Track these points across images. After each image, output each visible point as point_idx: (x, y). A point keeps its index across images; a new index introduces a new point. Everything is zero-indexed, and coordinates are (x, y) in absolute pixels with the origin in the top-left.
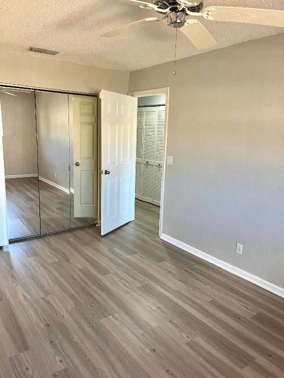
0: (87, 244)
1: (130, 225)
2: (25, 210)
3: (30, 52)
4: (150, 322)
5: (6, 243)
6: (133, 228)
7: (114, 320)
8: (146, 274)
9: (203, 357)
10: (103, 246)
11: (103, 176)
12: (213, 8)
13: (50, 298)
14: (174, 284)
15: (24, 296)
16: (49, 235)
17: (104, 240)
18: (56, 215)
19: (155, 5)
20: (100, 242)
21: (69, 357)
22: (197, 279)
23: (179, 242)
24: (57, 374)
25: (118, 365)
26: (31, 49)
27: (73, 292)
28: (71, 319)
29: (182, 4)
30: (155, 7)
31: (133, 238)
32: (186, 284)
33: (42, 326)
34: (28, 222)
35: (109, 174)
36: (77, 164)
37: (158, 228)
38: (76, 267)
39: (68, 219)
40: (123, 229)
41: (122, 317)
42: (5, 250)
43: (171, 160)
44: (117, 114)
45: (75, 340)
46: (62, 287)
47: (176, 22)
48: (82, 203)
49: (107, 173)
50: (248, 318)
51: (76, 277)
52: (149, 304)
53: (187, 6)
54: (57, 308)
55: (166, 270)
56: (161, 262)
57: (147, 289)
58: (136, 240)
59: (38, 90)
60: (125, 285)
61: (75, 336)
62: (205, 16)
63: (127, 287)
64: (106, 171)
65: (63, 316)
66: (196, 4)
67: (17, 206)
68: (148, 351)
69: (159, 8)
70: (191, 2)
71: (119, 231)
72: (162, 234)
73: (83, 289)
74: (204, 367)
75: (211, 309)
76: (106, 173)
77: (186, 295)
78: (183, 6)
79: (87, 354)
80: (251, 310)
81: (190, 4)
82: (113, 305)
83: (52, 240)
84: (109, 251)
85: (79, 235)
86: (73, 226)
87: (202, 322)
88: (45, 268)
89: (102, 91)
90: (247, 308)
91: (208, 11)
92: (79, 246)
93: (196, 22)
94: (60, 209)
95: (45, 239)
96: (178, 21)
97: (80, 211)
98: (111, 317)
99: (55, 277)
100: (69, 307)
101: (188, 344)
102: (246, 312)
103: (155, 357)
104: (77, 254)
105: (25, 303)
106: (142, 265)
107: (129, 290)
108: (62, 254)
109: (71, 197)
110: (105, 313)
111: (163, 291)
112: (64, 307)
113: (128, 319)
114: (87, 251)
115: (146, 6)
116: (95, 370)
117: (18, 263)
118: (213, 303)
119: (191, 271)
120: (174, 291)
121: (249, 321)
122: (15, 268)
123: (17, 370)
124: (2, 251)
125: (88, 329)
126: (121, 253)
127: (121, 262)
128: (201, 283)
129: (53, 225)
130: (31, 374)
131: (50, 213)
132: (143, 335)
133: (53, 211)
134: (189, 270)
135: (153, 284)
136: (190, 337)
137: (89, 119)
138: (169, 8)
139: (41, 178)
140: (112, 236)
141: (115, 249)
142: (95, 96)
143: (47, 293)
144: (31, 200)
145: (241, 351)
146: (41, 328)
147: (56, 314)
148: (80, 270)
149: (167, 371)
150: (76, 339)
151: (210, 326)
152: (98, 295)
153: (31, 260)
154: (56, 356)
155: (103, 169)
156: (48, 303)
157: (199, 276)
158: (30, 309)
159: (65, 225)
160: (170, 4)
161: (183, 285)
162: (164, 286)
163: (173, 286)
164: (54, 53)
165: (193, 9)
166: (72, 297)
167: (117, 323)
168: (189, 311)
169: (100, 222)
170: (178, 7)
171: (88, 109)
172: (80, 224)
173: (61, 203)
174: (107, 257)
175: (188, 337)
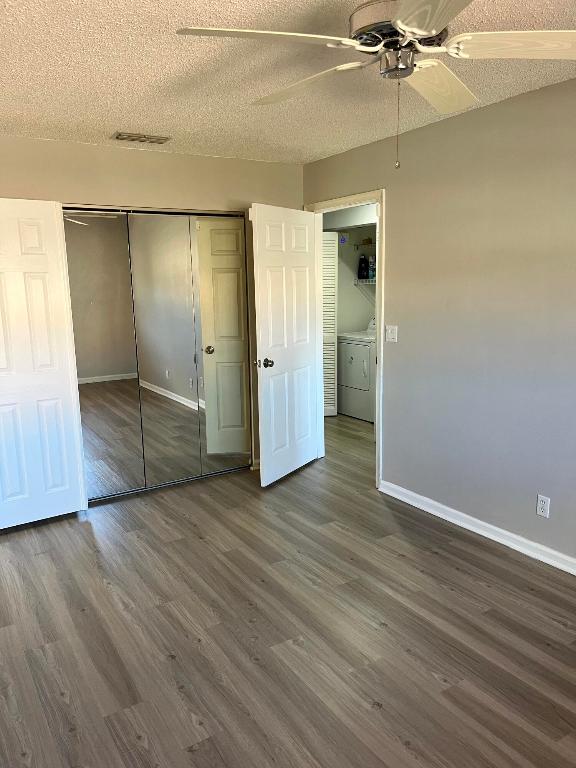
0: (235, 505)
1: (316, 465)
2: (113, 443)
3: (117, 141)
4: (369, 652)
5: (84, 506)
6: (322, 472)
7: (296, 648)
8: (355, 560)
9: (478, 719)
10: (266, 508)
11: (262, 371)
12: (467, 37)
13: (171, 606)
14: (412, 577)
15: (124, 603)
16: (161, 489)
17: (267, 496)
18: (173, 451)
19: (355, 41)
20: (260, 499)
21: (215, 716)
22: (458, 569)
23: (418, 496)
24: (196, 747)
25: (311, 733)
26: (119, 137)
27: (214, 595)
28: (213, 644)
29: (408, 34)
30: (356, 44)
31: (324, 491)
32: (436, 578)
33: (162, 658)
34: (120, 465)
35: (271, 366)
36: (210, 351)
37: (372, 470)
38: (218, 549)
39: (196, 458)
40: (303, 473)
41: (313, 643)
42: (82, 518)
43: (394, 333)
44: (284, 249)
45: (225, 684)
46: (193, 587)
47: (397, 68)
48: (222, 425)
49: (268, 363)
50: (566, 643)
51: (217, 566)
52: (364, 618)
53: (417, 37)
54: (187, 625)
55: (394, 552)
56: (383, 536)
57: (357, 590)
58: (332, 495)
59: (134, 212)
60: (314, 583)
61: (224, 677)
62: (452, 52)
63: (319, 585)
64: (266, 360)
65: (199, 641)
66: (434, 33)
67: (98, 435)
68: (367, 706)
69: (362, 44)
70: (425, 30)
71: (295, 479)
72: (382, 482)
73: (233, 590)
74: (480, 736)
75: (489, 627)
76: (266, 365)
77: (437, 599)
78: (410, 38)
79: (251, 712)
80: (572, 628)
81: (422, 33)
82: (294, 620)
83: (169, 498)
84: (279, 516)
85: (218, 488)
86: (206, 471)
87: (471, 651)
88: (159, 551)
89: (253, 205)
90: (565, 625)
91: (458, 43)
92: (220, 508)
93: (436, 64)
94: (179, 438)
95: (155, 496)
96: (401, 66)
97: (217, 440)
98: (291, 642)
99: (179, 567)
100: (210, 624)
101: (446, 693)
102: (563, 631)
103: (381, 717)
104: (217, 524)
105: (128, 616)
106: (344, 543)
107: (321, 590)
108: (189, 526)
109: (200, 416)
110: (280, 634)
111: (390, 592)
112: (200, 625)
113: (323, 645)
114: (238, 518)
115: (339, 43)
116: (267, 741)
117: (108, 542)
118: (494, 615)
119: (445, 554)
120: (412, 592)
121: (569, 649)
122: (103, 552)
123: (120, 739)
124: (77, 521)
125: (249, 665)
126: (302, 519)
127: (303, 537)
128: (465, 577)
129: (168, 470)
130: (147, 747)
131: (161, 447)
132: (356, 677)
133: (166, 444)
134: (440, 551)
135: (370, 579)
136: (448, 679)
137: (229, 261)
138: (383, 43)
139: (143, 384)
140: (282, 488)
141: (291, 513)
142: (240, 216)
143: (165, 597)
144: (123, 423)
145: (554, 706)
146: (160, 662)
147: (187, 637)
148: (225, 554)
149: (407, 744)
150: (226, 681)
151: (489, 659)
152: (264, 600)
153: (132, 536)
154: (192, 715)
155: (261, 357)
156: (169, 615)
157: (461, 562)
158: (137, 627)
159: (191, 470)
160: (384, 36)
161: (429, 580)
162: (393, 584)
163: (409, 584)
164: (160, 141)
165: (428, 42)
166: (214, 604)
167: (303, 652)
168: (445, 630)
169: (257, 461)
170: (401, 39)
171: (227, 243)
172: (219, 467)
173: (180, 427)
174: (274, 528)
175: (445, 681)
